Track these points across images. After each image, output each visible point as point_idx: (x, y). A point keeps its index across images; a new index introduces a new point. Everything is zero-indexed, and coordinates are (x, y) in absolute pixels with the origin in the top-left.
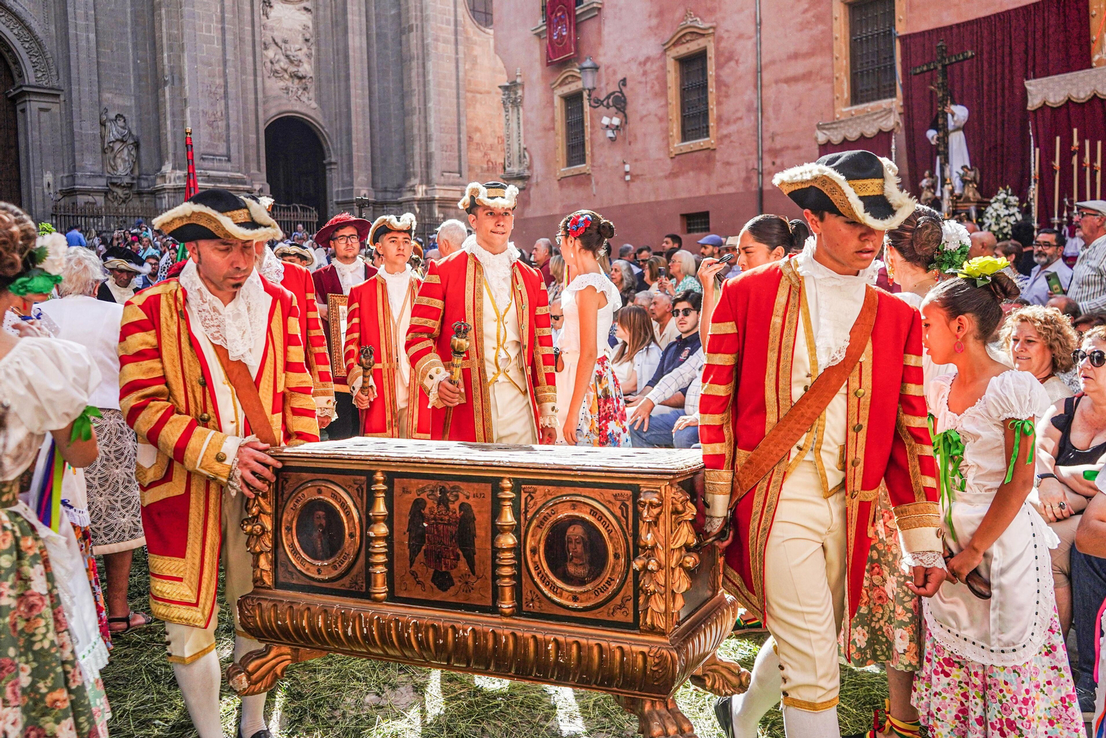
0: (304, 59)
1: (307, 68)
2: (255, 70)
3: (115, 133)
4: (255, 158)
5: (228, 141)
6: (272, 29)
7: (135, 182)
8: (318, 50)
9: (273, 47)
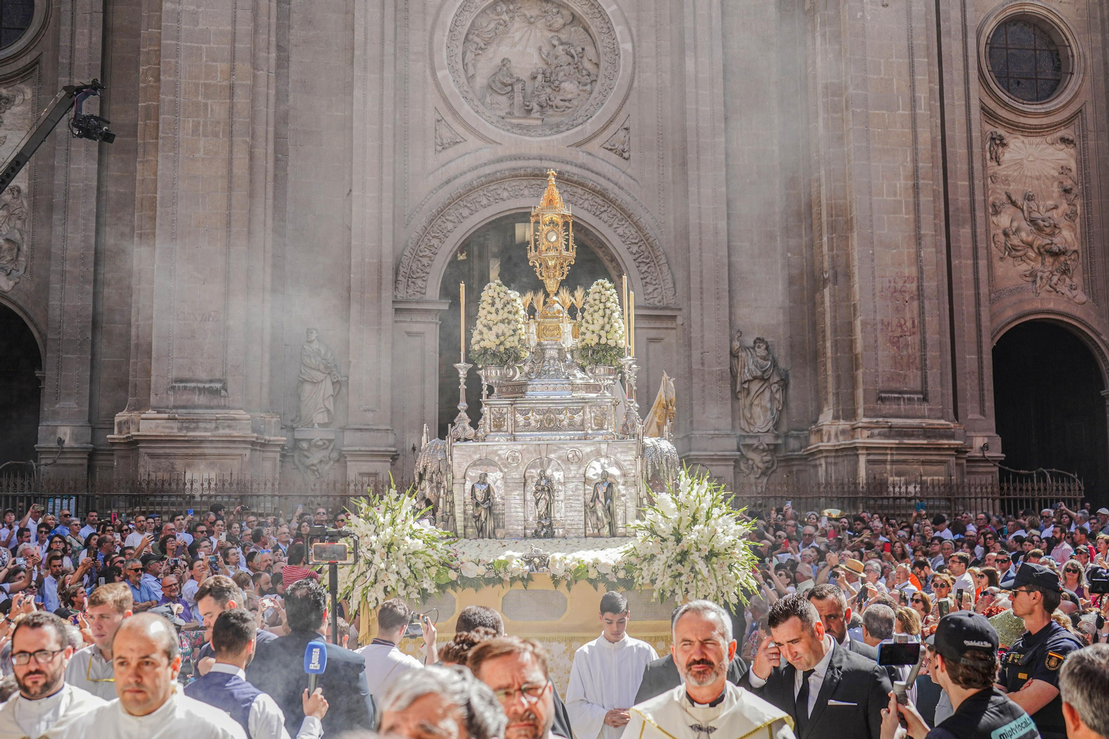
0: (1063, 223)
1: (1067, 237)
2: (975, 249)
3: (752, 367)
4: (976, 393)
5: (923, 368)
6: (1006, 181)
7: (780, 441)
8: (1087, 206)
9: (1010, 210)
